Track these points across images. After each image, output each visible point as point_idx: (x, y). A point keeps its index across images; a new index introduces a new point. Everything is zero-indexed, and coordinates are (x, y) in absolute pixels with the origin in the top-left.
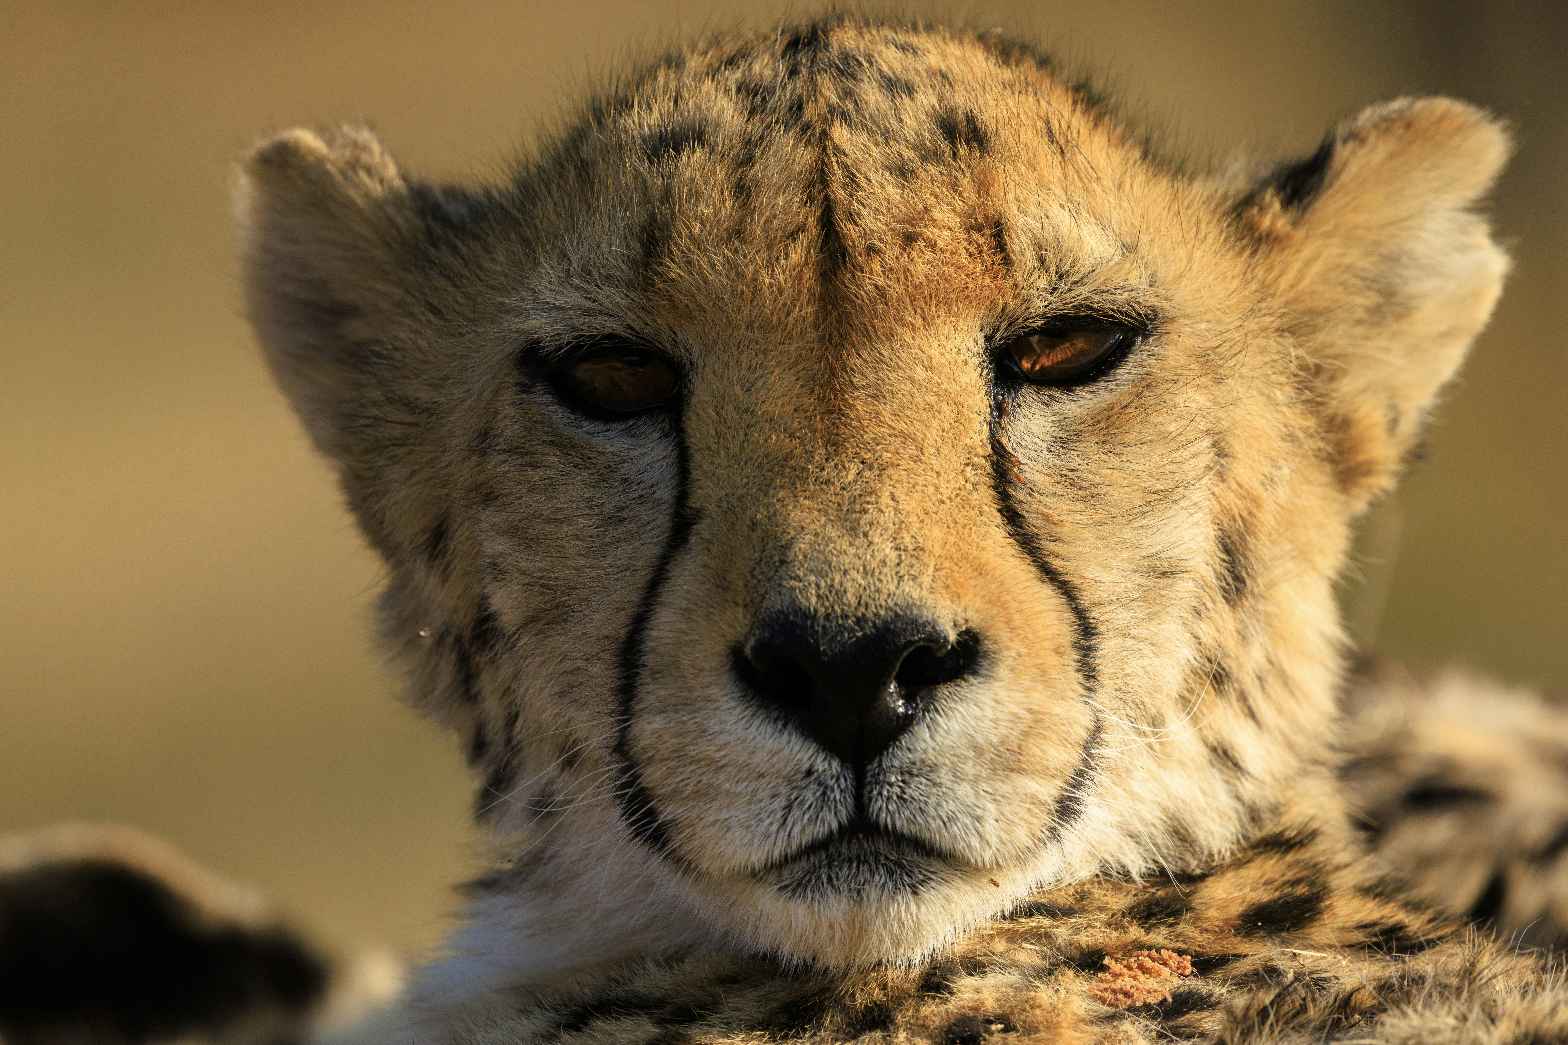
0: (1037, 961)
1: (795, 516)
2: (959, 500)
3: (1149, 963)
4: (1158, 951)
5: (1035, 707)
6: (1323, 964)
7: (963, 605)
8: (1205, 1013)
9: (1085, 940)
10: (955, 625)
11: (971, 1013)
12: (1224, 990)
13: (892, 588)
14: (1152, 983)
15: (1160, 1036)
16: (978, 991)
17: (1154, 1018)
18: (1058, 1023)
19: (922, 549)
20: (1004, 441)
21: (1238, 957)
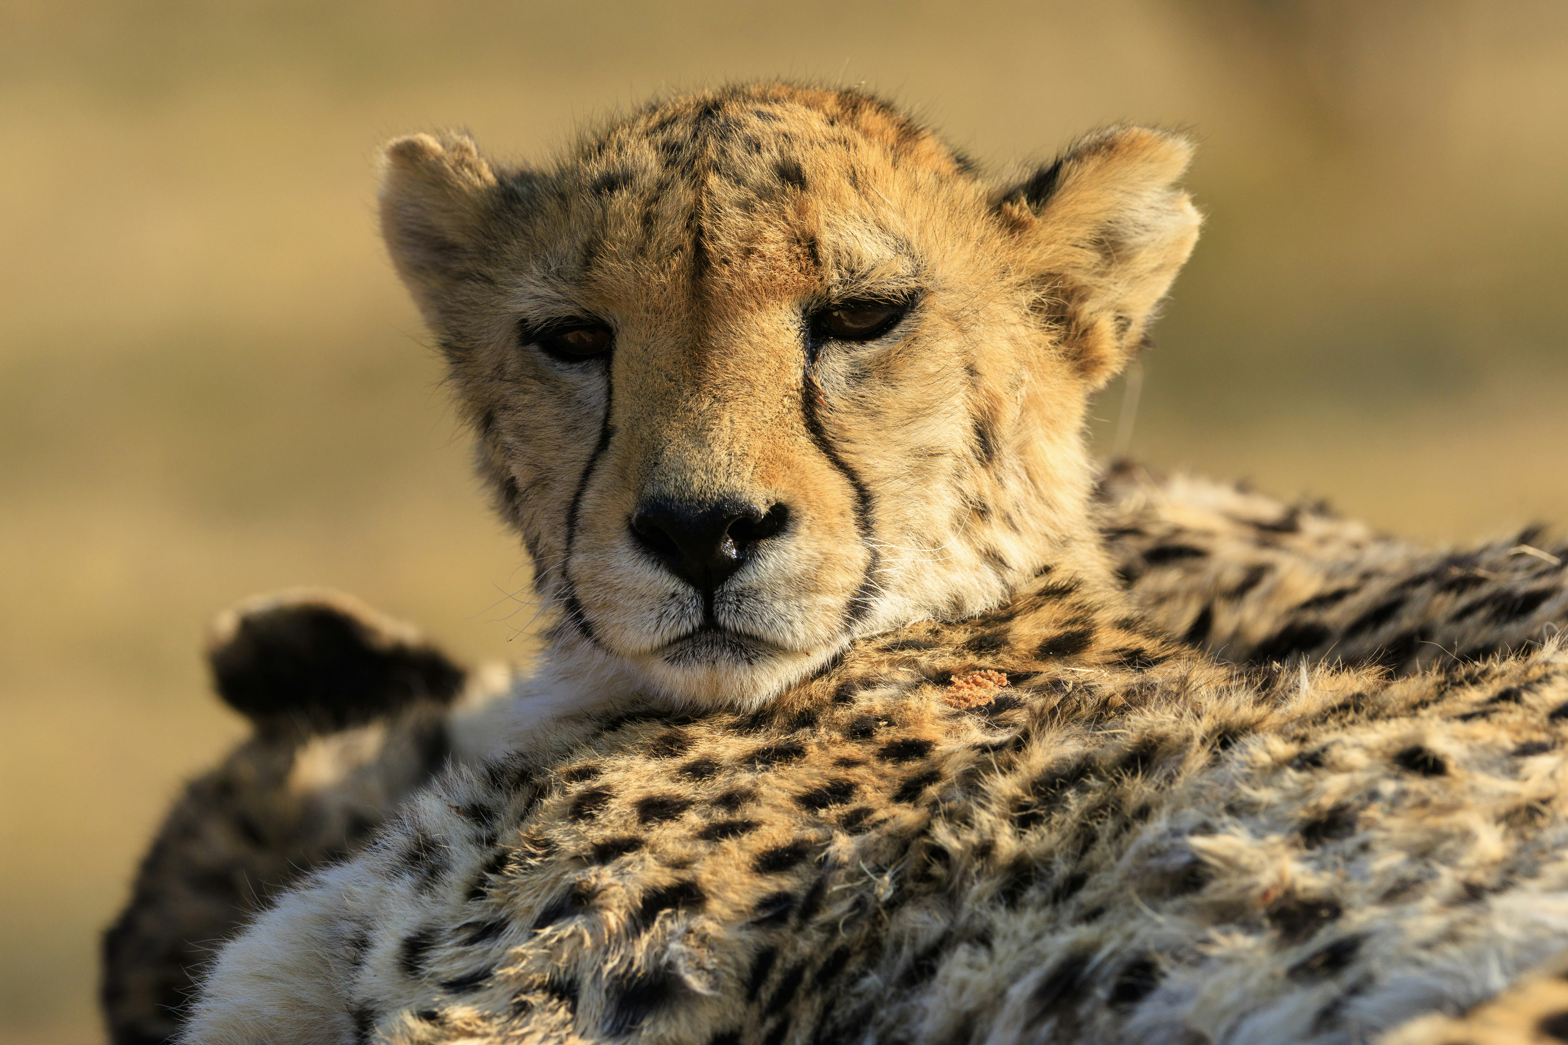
0: (908, 679)
1: (666, 433)
2: (778, 420)
3: (979, 679)
4: (986, 671)
5: (824, 551)
6: (1092, 677)
7: (774, 489)
8: (1016, 711)
9: (939, 664)
10: (768, 502)
11: (866, 715)
12: (1028, 695)
13: (723, 481)
14: (982, 692)
15: (988, 726)
16: (871, 700)
17: (984, 714)
18: (922, 720)
19: (747, 455)
20: (814, 378)
21: (1037, 673)
